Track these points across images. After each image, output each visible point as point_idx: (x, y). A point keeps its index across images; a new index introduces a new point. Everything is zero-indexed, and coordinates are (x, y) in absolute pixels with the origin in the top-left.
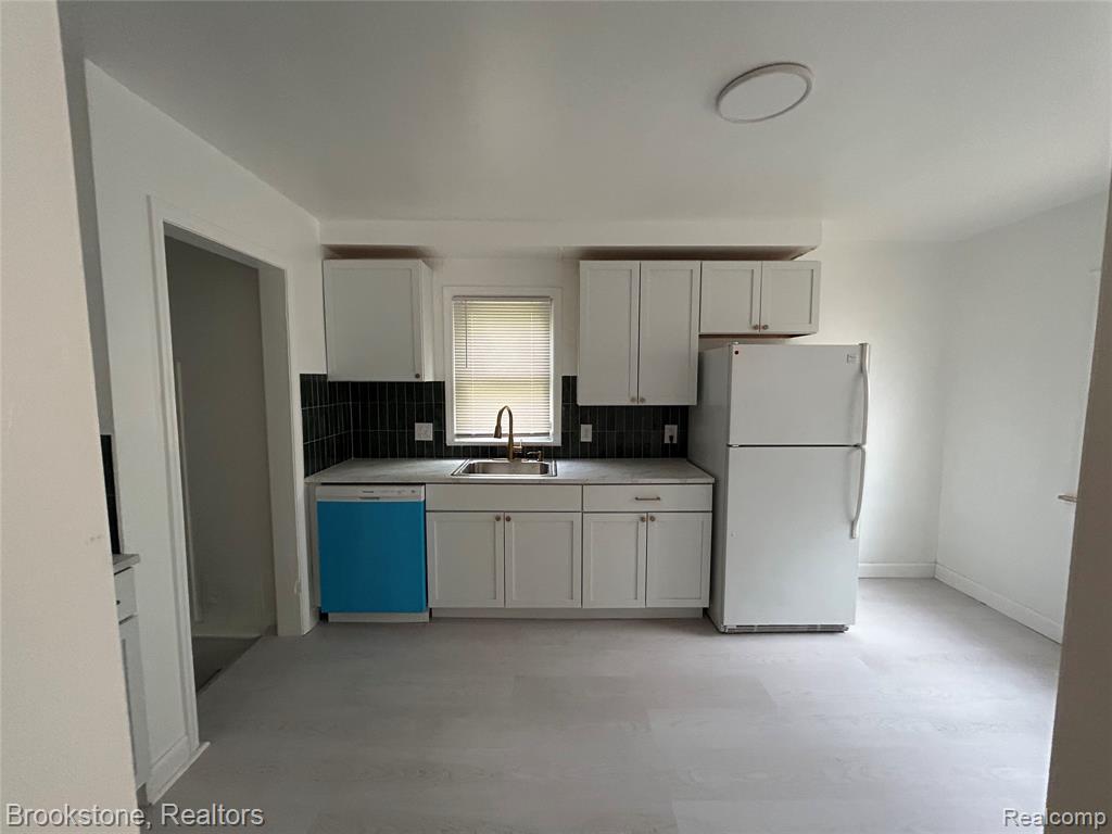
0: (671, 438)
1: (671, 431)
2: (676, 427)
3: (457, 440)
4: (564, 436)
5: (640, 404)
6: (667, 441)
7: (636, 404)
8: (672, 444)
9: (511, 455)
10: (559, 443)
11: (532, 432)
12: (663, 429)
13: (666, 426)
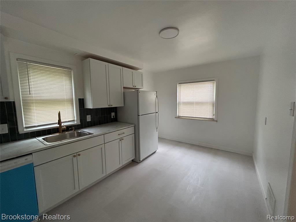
0: (113, 116)
1: (113, 114)
2: (114, 113)
3: (25, 130)
4: (81, 120)
5: (111, 107)
6: (112, 117)
7: (109, 107)
8: (114, 118)
9: (61, 132)
10: (80, 123)
11: (67, 121)
12: (111, 114)
13: (112, 113)
